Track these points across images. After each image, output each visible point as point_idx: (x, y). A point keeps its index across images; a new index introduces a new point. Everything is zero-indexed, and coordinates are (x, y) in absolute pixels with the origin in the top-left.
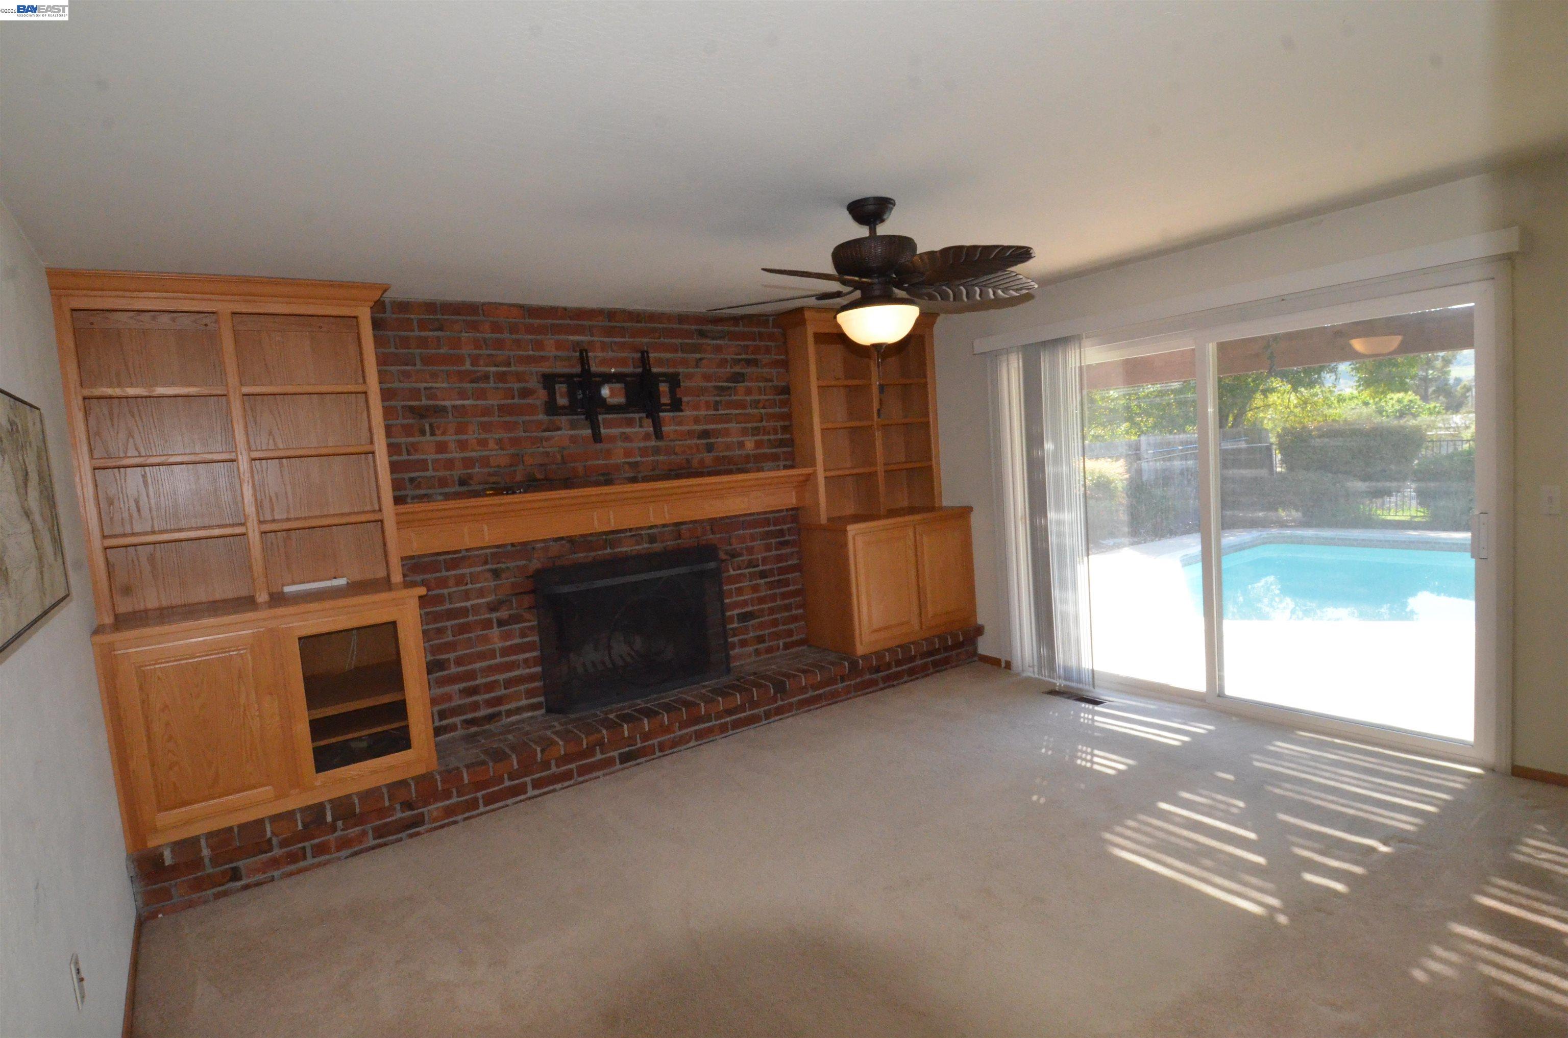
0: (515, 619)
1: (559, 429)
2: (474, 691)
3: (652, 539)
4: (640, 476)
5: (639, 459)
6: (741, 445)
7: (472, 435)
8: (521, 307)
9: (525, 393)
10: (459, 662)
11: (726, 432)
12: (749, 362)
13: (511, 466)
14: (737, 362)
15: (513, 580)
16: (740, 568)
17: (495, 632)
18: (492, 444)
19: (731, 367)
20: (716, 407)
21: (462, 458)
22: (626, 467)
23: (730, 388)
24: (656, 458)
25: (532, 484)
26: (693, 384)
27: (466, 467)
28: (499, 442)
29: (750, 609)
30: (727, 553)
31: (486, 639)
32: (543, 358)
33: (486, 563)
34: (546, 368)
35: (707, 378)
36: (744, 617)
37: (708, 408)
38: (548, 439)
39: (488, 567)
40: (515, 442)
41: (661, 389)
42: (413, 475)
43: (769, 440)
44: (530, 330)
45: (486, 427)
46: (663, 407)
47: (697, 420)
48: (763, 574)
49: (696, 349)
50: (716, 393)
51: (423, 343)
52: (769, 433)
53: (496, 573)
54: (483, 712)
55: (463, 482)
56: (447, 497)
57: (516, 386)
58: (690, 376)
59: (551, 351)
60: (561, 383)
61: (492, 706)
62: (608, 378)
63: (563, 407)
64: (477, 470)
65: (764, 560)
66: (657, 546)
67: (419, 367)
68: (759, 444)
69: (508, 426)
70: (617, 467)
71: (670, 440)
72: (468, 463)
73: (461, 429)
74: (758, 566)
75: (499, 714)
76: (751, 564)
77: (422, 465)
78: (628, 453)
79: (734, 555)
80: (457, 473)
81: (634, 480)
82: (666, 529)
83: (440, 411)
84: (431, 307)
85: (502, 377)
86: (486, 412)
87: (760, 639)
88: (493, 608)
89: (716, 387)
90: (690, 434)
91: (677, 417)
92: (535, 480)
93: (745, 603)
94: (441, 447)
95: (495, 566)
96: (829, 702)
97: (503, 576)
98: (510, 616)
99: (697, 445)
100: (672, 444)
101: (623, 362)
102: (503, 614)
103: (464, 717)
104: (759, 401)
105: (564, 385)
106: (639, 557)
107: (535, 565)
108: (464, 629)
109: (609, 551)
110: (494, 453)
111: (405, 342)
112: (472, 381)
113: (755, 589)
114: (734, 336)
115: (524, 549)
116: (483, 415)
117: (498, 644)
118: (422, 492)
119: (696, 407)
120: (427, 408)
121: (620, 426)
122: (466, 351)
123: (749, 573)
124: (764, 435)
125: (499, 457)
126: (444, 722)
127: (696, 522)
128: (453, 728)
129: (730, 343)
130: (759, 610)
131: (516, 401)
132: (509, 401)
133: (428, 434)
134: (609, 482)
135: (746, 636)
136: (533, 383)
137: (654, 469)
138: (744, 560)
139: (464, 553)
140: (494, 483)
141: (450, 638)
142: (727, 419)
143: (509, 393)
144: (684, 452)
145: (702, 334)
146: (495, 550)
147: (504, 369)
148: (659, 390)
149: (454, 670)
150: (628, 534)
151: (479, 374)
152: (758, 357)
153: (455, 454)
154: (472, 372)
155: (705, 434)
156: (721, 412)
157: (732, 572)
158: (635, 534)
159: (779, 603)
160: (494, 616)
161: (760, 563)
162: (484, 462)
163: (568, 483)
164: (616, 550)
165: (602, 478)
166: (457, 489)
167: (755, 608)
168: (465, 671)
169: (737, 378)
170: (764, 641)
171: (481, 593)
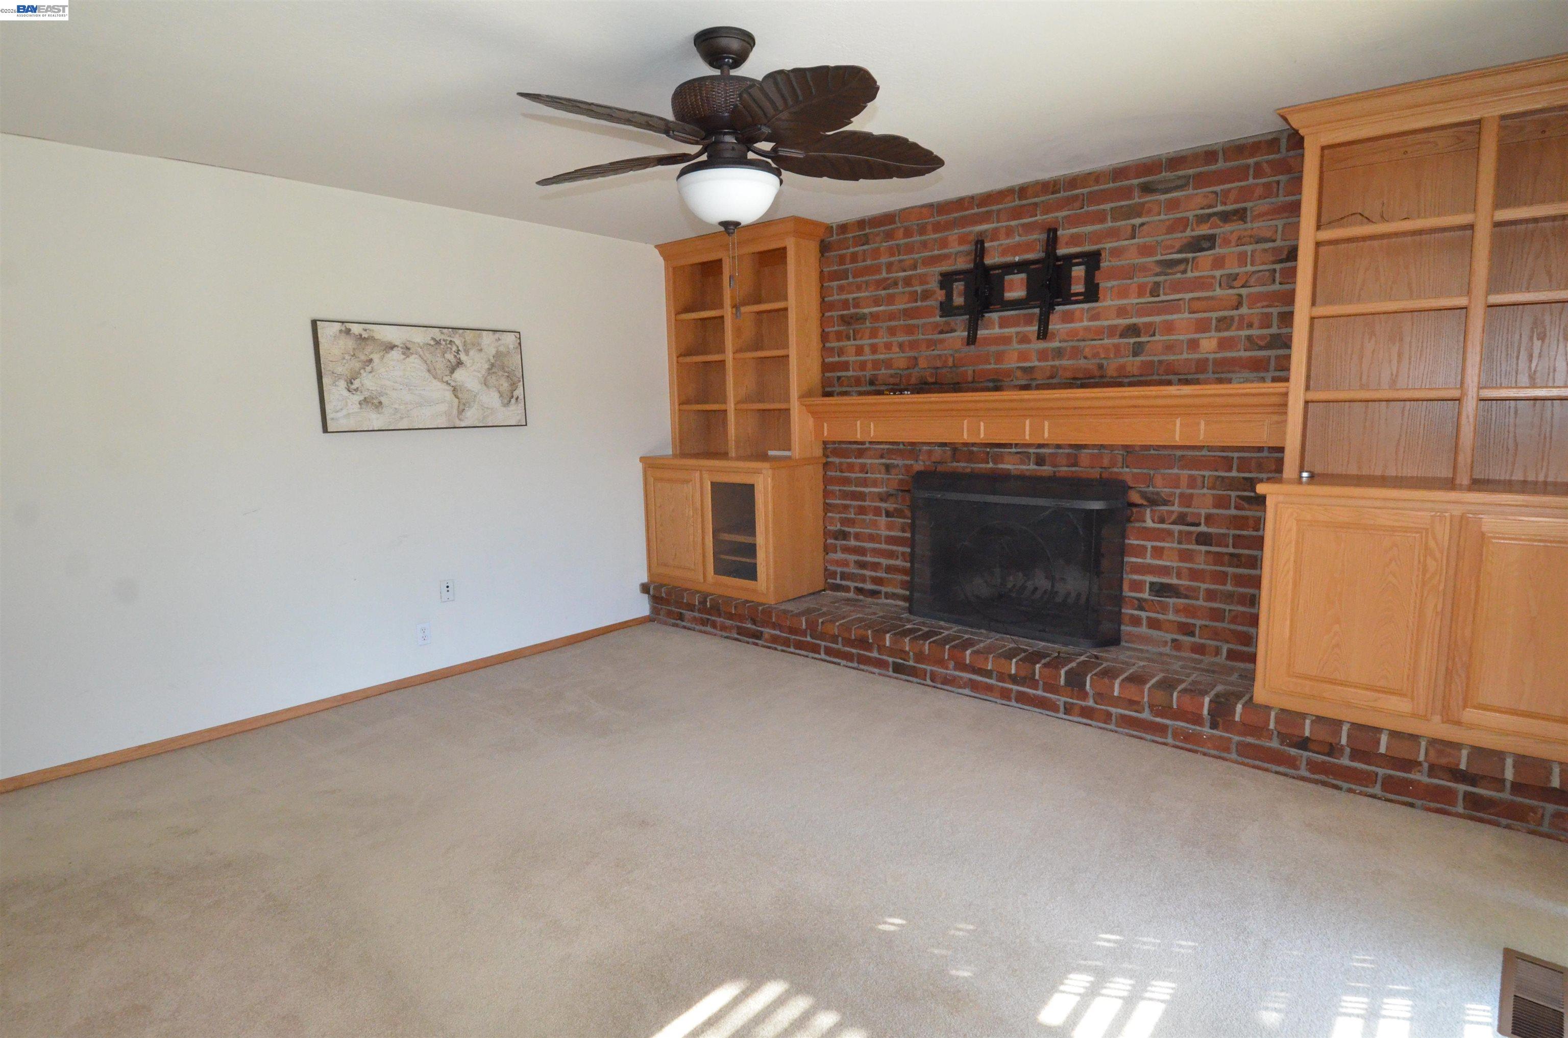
0: (898, 513)
1: (953, 331)
2: (862, 565)
3: (1040, 461)
4: (1034, 383)
5: (1036, 363)
6: (1193, 345)
7: (882, 339)
8: (931, 206)
9: (926, 295)
10: (857, 536)
11: (1169, 328)
12: (1226, 217)
13: (908, 368)
14: (1202, 219)
15: (901, 477)
16: (1162, 521)
17: (883, 520)
18: (896, 349)
19: (1193, 230)
20: (1155, 292)
21: (872, 360)
22: (1019, 373)
23: (1186, 261)
24: (1057, 363)
25: (922, 387)
26: (1123, 263)
27: (874, 369)
28: (901, 346)
29: (1174, 581)
30: (1144, 495)
31: (874, 524)
32: (946, 257)
33: (882, 457)
34: (946, 267)
35: (1146, 250)
36: (1161, 590)
37: (1140, 294)
38: (941, 341)
39: (884, 461)
40: (913, 345)
41: (1074, 274)
42: (839, 374)
43: (1249, 338)
44: (937, 227)
45: (892, 331)
46: (1073, 298)
47: (1122, 312)
48: (1203, 539)
49: (1137, 211)
50: (1158, 270)
51: (854, 258)
52: (1250, 326)
53: (888, 468)
54: (869, 586)
55: (872, 383)
56: (860, 394)
57: (919, 289)
58: (1117, 253)
59: (955, 248)
60: (959, 280)
61: (876, 584)
62: (1010, 268)
63: (958, 308)
64: (883, 371)
65: (1209, 519)
66: (1046, 470)
67: (851, 280)
68: (1224, 344)
69: (910, 330)
70: (1009, 373)
71: (1078, 340)
72: (876, 364)
73: (874, 334)
74: (1198, 525)
75: (879, 592)
76: (1182, 519)
77: (845, 366)
78: (1023, 356)
79: (1154, 501)
80: (868, 374)
81: (1026, 387)
82: (1061, 451)
83: (861, 318)
84: (861, 223)
85: (908, 282)
86: (892, 316)
87: (1187, 630)
88: (883, 498)
89: (1160, 263)
90: (1112, 331)
91: (1093, 308)
92: (926, 383)
93: (1165, 571)
94: (859, 351)
95: (888, 461)
96: (1177, 743)
97: (893, 471)
98: (895, 509)
99: (1117, 347)
100: (1082, 344)
101: (1028, 247)
102: (889, 506)
103: (856, 584)
104: (1235, 277)
105: (962, 283)
106: (1022, 477)
107: (919, 466)
108: (862, 510)
109: (991, 465)
110: (897, 355)
111: (842, 260)
112: (884, 289)
113: (1185, 556)
114: (1201, 180)
115: (912, 449)
116: (890, 320)
117: (885, 533)
118: (844, 389)
119: (1123, 293)
120: (851, 317)
121: (1018, 325)
122: (884, 260)
123: (1180, 532)
124: (1238, 329)
125: (900, 359)
126: (844, 583)
127: (1102, 446)
128: (846, 589)
129: (1196, 192)
130: (1189, 588)
131: (919, 303)
132: (914, 304)
133: (852, 339)
134: (997, 389)
135: (1160, 616)
136: (933, 284)
137: (1052, 377)
138: (1173, 512)
139: (867, 445)
140: (893, 384)
141: (853, 516)
142: (1172, 307)
143: (914, 297)
144: (1096, 355)
145: (1147, 189)
146: (891, 447)
147: (910, 273)
148: (1071, 274)
149: (853, 543)
150: (1014, 450)
151: (889, 282)
152: (1249, 205)
153: (868, 357)
154: (888, 279)
155: (1133, 330)
156: (1163, 298)
157: (1149, 524)
158: (1022, 450)
159: (1229, 587)
160: (883, 505)
161: (1203, 521)
162: (888, 364)
163: (956, 387)
164: (1001, 466)
165: (991, 385)
166: (869, 388)
167: (1180, 582)
168: (860, 546)
169: (1198, 245)
170: (1192, 634)
171: (875, 483)
